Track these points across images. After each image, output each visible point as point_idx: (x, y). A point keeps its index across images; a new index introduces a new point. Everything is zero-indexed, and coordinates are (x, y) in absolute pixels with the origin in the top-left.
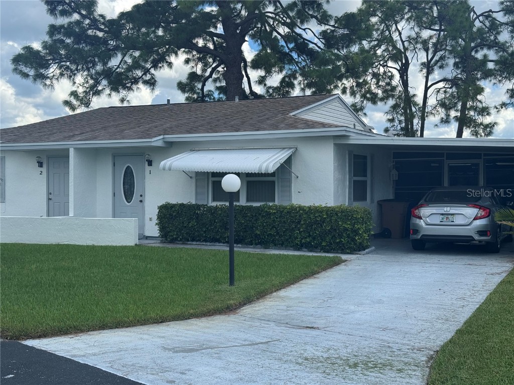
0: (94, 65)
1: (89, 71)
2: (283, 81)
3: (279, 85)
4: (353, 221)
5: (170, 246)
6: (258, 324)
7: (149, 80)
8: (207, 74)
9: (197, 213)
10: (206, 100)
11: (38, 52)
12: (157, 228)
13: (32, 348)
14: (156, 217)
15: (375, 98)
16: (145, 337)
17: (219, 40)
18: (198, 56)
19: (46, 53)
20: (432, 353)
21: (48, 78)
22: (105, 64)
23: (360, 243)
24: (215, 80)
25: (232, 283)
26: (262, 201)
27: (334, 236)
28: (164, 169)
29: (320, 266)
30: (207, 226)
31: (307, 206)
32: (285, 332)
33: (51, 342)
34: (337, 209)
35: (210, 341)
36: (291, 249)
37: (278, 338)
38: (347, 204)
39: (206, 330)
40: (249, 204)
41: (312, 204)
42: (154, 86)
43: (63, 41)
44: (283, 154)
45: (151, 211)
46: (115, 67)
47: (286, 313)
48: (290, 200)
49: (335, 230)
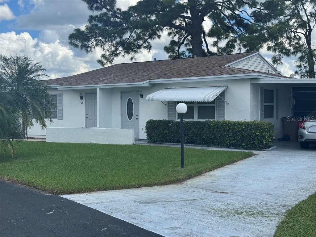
0: (115, 38)
1: (112, 42)
2: (228, 44)
3: (225, 47)
4: (261, 131)
5: (152, 145)
6: (193, 190)
7: (147, 46)
8: (181, 41)
9: (168, 126)
10: (181, 57)
11: (83, 32)
12: (146, 134)
13: (65, 199)
14: (145, 128)
15: (289, 52)
16: (127, 195)
17: (189, 20)
18: (176, 30)
19: (88, 33)
20: (290, 208)
21: (89, 47)
22: (121, 38)
23: (266, 144)
24: (186, 45)
25: (182, 166)
26: (207, 118)
27: (250, 139)
28: (149, 100)
29: (239, 157)
30: (174, 134)
31: (233, 121)
32: (206, 194)
33: (76, 196)
34: (251, 123)
35: (161, 198)
36: (224, 147)
37: (201, 197)
38: (260, 120)
39: (162, 192)
40: (199, 120)
41: (237, 120)
42: (150, 49)
43: (97, 25)
44: (219, 90)
45: (143, 125)
46: (127, 39)
47: (211, 184)
48: (224, 117)
49: (250, 136)
